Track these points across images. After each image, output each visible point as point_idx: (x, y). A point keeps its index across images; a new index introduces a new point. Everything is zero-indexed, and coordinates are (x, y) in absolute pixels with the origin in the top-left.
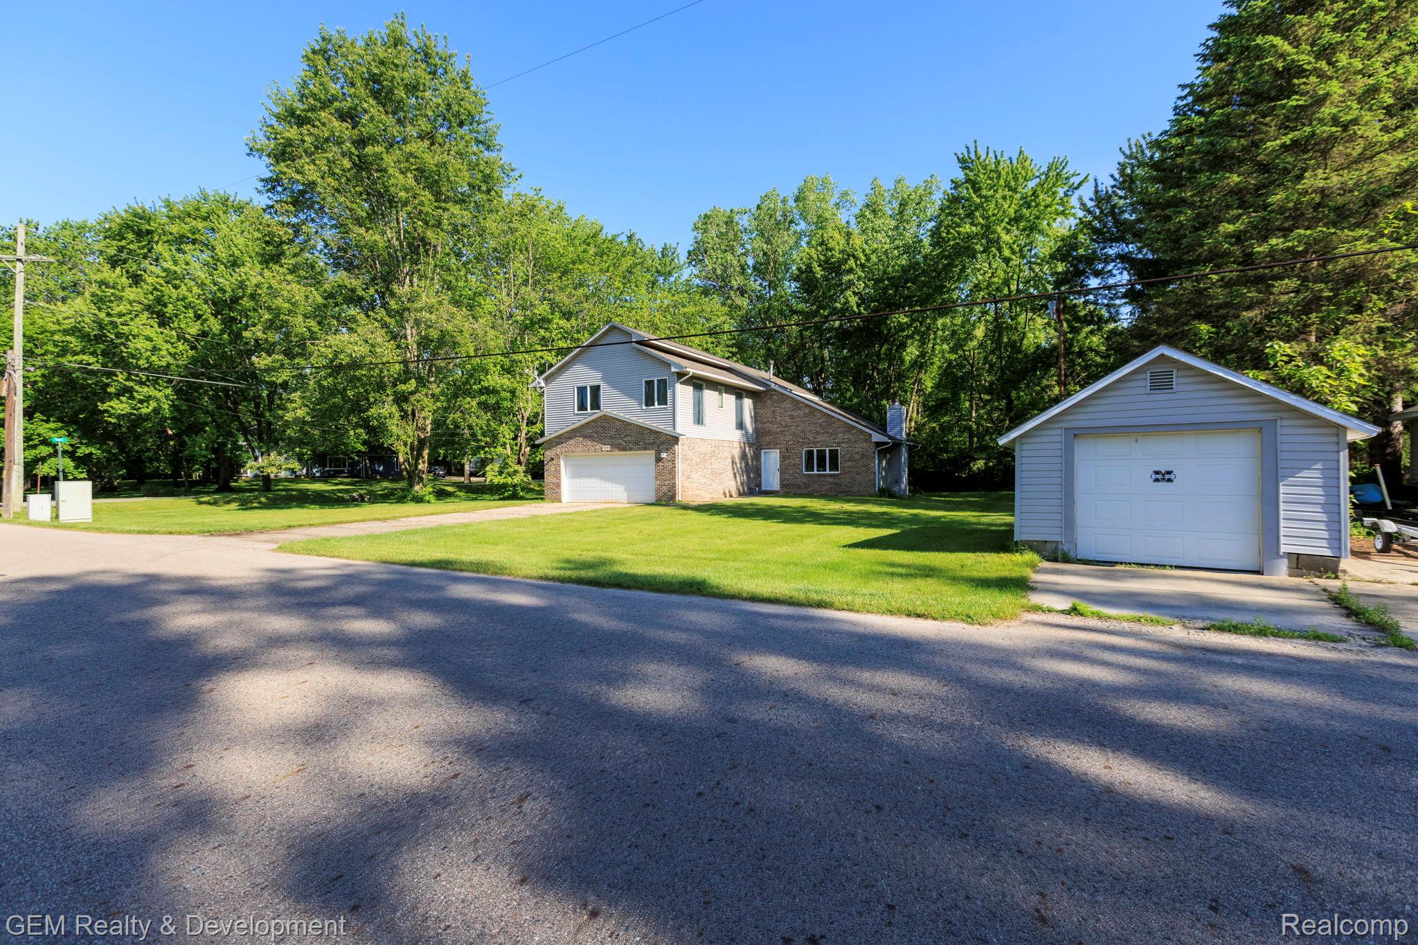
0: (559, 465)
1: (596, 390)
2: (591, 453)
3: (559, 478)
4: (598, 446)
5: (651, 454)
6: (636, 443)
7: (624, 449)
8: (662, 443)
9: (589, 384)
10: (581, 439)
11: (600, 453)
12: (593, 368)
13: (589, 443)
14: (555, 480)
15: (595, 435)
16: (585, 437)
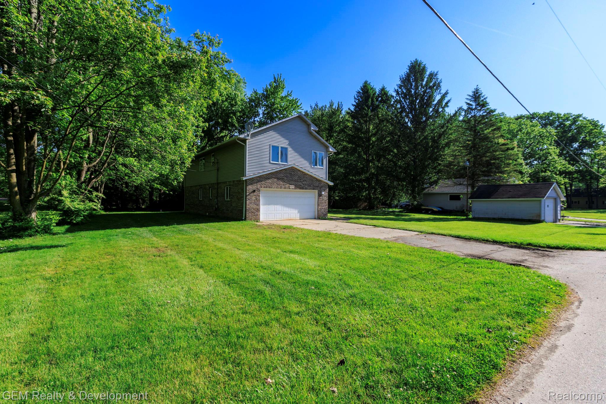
0: (259, 196)
1: (284, 150)
2: (282, 189)
3: (258, 205)
4: (287, 186)
5: (316, 191)
6: (309, 186)
7: (302, 188)
8: (322, 187)
9: (281, 145)
10: (275, 180)
11: (289, 190)
12: (283, 136)
13: (281, 183)
14: (255, 206)
15: (285, 178)
16: (278, 179)
